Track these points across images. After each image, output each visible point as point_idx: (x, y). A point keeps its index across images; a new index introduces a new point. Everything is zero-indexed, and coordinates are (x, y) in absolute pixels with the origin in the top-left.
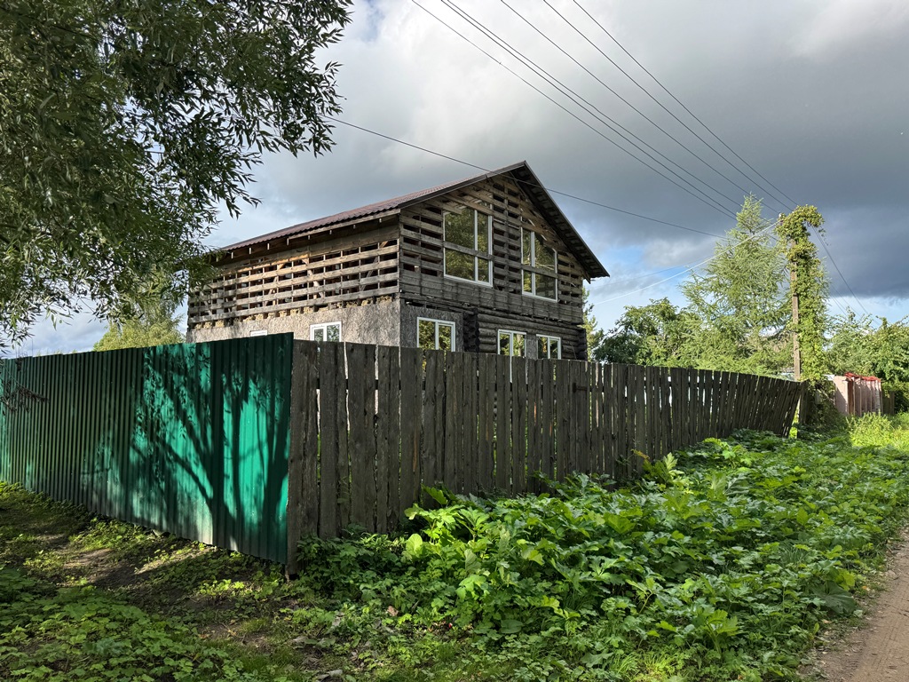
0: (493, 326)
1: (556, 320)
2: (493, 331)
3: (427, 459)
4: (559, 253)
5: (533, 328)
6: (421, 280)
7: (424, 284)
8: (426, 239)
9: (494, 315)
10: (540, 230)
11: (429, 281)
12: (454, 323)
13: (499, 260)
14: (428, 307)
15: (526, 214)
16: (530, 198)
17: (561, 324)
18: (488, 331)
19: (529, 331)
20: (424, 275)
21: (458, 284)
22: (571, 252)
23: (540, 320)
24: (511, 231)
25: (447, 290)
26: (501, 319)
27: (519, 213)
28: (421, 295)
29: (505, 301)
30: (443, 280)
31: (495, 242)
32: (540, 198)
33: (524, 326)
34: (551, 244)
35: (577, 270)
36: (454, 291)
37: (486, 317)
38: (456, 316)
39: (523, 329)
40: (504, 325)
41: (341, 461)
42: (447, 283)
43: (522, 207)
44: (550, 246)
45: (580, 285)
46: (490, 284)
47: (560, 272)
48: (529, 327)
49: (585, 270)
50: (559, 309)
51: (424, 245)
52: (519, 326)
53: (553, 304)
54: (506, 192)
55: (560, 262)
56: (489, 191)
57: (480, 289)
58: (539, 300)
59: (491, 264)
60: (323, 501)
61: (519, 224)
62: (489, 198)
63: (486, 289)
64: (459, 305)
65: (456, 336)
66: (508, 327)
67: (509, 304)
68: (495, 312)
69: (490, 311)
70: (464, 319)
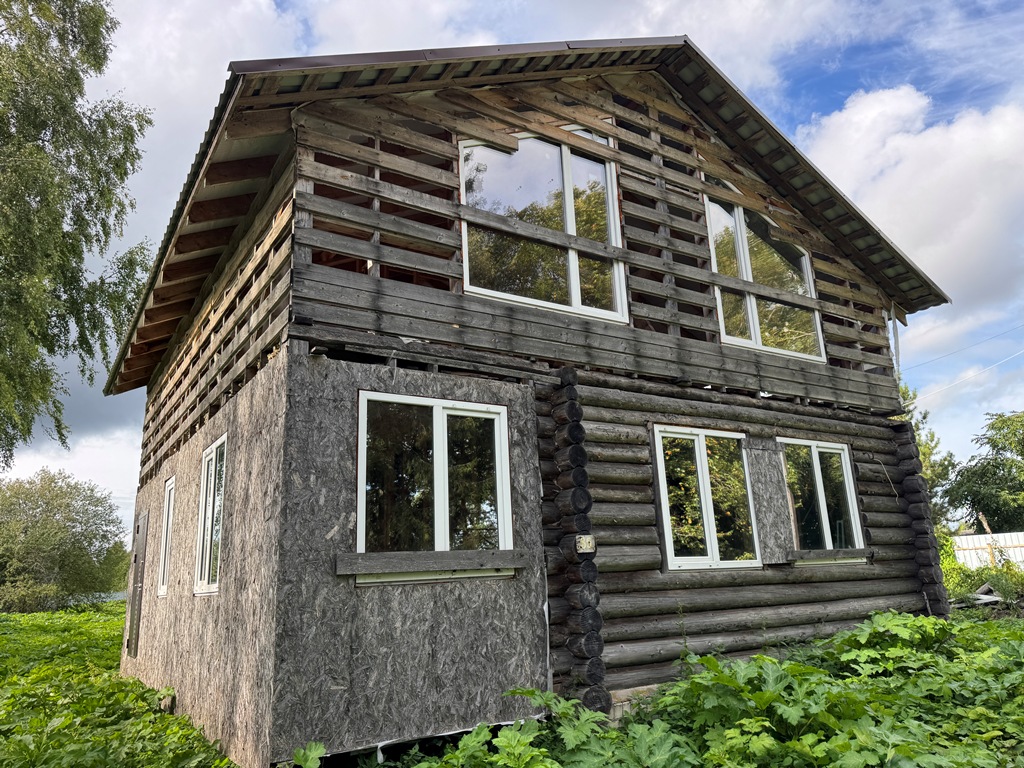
0: (637, 416)
1: (827, 405)
2: (640, 431)
4: (814, 255)
5: (764, 422)
6: (379, 294)
7: (386, 304)
8: (398, 194)
9: (639, 390)
10: (757, 205)
11: (402, 298)
12: (503, 410)
13: (643, 260)
14: (402, 364)
15: (718, 170)
16: (720, 136)
17: (843, 414)
18: (623, 430)
19: (754, 428)
20: (391, 283)
21: (511, 311)
22: (847, 256)
23: (784, 405)
24: (675, 200)
25: (475, 323)
26: (662, 400)
27: (694, 164)
28: (380, 332)
29: (673, 357)
30: (462, 298)
31: (628, 220)
33: (736, 418)
34: (790, 235)
35: (869, 294)
36: (502, 326)
38: (509, 389)
39: (732, 425)
40: (670, 415)
42: (477, 308)
43: (701, 150)
44: (789, 240)
45: (879, 329)
46: (620, 315)
47: (823, 296)
48: (751, 420)
49: (890, 296)
50: (833, 378)
51: (390, 207)
52: (720, 416)
53: (815, 366)
54: (653, 115)
55: (819, 275)
56: (601, 109)
57: (587, 326)
58: (773, 357)
59: (619, 272)
61: (699, 186)
62: (607, 124)
63: (607, 326)
64: (518, 362)
65: (512, 445)
66: (688, 420)
67: (680, 362)
68: (638, 383)
69: (624, 381)
70: (538, 399)
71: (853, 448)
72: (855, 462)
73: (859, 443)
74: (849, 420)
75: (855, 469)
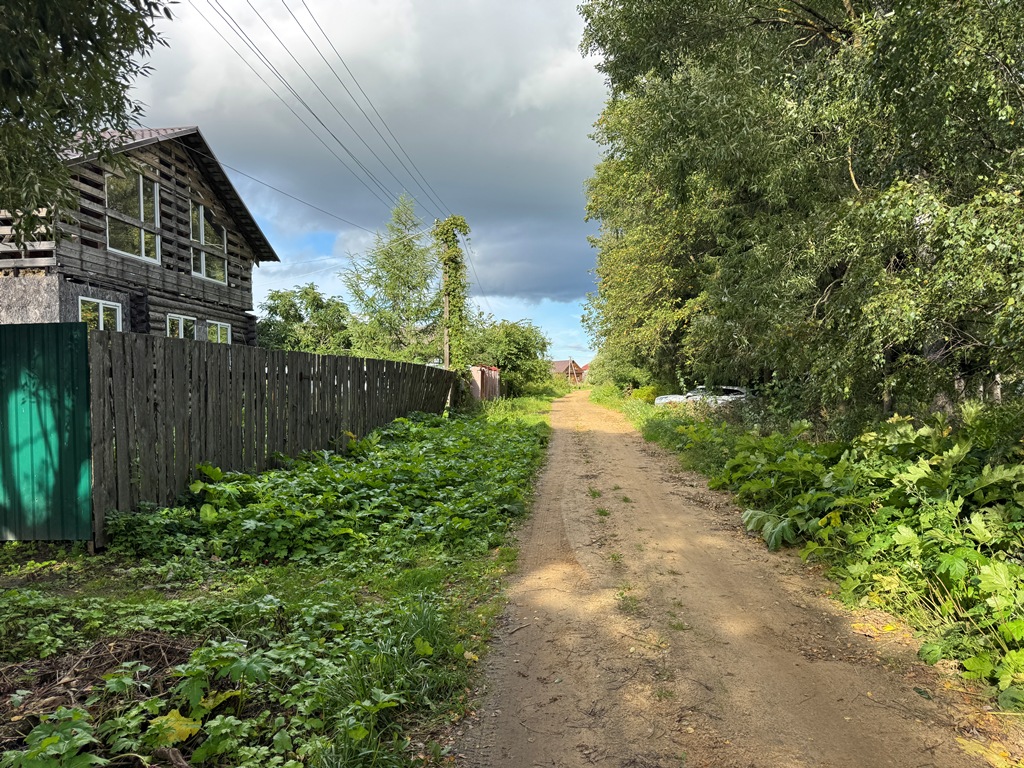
0: (162, 309)
1: (225, 305)
2: (162, 315)
3: (194, 442)
4: (228, 231)
5: (203, 313)
6: (82, 252)
7: (85, 258)
8: (86, 204)
9: (162, 297)
10: (209, 205)
11: (90, 253)
12: (120, 305)
13: (167, 235)
14: (91, 284)
15: (195, 186)
16: (199, 168)
17: (231, 310)
18: (157, 315)
19: (200, 316)
20: (84, 247)
21: (123, 259)
22: (240, 232)
23: (211, 305)
24: (180, 203)
25: (111, 266)
26: (171, 302)
27: (187, 183)
28: (82, 270)
29: (175, 282)
30: (107, 253)
31: (163, 214)
32: (211, 170)
33: (194, 311)
34: (221, 221)
35: (247, 251)
36: (120, 267)
37: (154, 298)
38: (121, 296)
39: (193, 314)
40: (173, 309)
41: (131, 444)
42: (111, 258)
43: (190, 175)
44: (219, 223)
45: (249, 269)
46: (157, 262)
47: (230, 253)
48: (199, 312)
49: (254, 252)
50: (229, 293)
51: (84, 211)
52: (189, 310)
53: (223, 287)
54: (173, 157)
55: (229, 242)
56: (155, 154)
57: (147, 266)
58: (209, 283)
59: (158, 239)
60: (120, 481)
61: (188, 196)
62: (156, 162)
63: (154, 268)
64: (125, 283)
65: (123, 320)
66: (178, 311)
67: (178, 285)
68: (163, 294)
69: (158, 292)
70: (131, 300)
71: (232, 326)
72: (232, 331)
73: (235, 323)
74: (232, 312)
75: (232, 335)
